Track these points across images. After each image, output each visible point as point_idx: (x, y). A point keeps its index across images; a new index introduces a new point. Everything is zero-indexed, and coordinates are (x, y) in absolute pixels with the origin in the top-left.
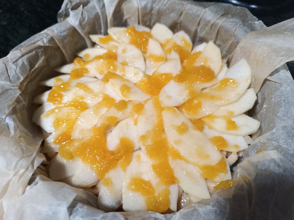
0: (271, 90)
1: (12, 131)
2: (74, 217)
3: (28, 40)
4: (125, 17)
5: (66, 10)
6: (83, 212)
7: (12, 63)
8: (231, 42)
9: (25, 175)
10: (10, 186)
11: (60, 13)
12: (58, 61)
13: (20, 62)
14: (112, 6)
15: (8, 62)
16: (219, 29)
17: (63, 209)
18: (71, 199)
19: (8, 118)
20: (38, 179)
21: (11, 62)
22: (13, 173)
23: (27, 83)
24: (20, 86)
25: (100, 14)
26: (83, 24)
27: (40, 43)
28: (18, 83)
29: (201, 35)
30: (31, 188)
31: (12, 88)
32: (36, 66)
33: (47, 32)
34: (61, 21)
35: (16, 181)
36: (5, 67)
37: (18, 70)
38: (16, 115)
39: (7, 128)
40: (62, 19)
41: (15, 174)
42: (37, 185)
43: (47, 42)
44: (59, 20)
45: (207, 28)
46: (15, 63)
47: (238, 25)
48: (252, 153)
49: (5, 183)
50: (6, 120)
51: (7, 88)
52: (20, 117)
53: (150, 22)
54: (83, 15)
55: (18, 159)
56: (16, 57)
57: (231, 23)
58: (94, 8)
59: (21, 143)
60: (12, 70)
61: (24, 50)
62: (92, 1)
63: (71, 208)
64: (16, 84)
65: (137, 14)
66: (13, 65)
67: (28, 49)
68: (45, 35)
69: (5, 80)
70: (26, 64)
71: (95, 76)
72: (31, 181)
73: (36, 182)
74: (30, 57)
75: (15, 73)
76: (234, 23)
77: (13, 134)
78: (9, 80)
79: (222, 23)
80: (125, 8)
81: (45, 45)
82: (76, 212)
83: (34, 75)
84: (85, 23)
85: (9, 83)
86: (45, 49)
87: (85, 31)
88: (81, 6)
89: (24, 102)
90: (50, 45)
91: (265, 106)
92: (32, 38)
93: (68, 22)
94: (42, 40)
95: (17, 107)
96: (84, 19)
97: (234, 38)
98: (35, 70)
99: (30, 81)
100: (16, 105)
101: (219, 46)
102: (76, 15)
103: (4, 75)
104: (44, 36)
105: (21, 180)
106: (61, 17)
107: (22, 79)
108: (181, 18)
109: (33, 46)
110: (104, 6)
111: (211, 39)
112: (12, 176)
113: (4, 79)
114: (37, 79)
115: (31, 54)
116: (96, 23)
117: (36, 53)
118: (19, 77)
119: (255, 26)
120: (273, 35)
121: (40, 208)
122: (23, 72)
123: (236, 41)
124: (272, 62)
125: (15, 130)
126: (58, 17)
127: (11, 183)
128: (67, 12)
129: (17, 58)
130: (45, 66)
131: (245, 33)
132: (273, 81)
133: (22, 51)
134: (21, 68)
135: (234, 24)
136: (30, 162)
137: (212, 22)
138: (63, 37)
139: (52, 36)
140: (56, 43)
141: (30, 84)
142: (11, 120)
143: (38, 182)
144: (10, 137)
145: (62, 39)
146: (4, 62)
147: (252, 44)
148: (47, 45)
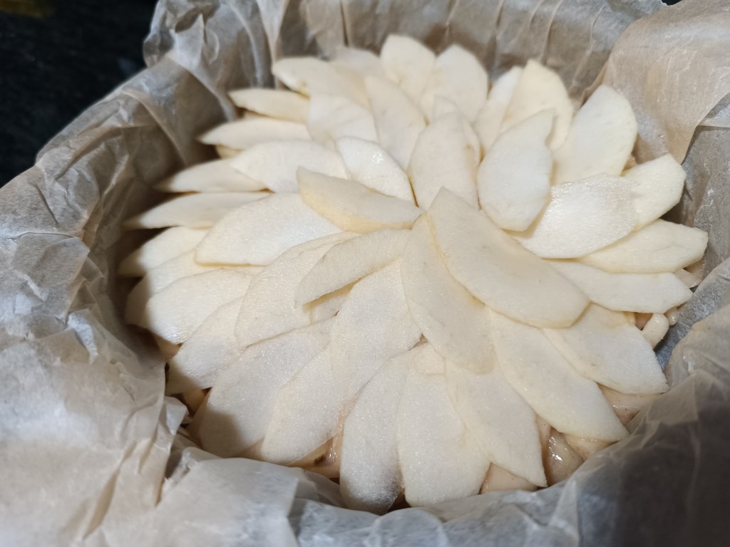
0: (719, 149)
1: (92, 347)
2: (309, 538)
3: (76, 120)
4: (312, 32)
5: (164, 32)
6: (327, 521)
7: (53, 180)
8: (588, 53)
9: (153, 452)
10: (117, 489)
11: (148, 43)
12: (159, 163)
13: (73, 174)
14: (276, 7)
15: (41, 178)
16: (552, 25)
17: (278, 522)
18: (289, 494)
19: (74, 317)
20: (186, 457)
21: (49, 178)
22: (122, 453)
23: (100, 225)
24: (85, 234)
25: (249, 31)
26: (211, 62)
27: (112, 123)
28: (79, 226)
29: (507, 51)
30: (176, 483)
31: (68, 240)
32: (114, 182)
33: (125, 93)
34: (153, 64)
35: (135, 472)
36: (37, 192)
37: (72, 197)
38: (90, 309)
39: (78, 342)
40: (155, 57)
41: (128, 455)
42: (190, 475)
43: (129, 118)
44: (147, 60)
45: (521, 30)
46: (61, 179)
47: (601, 9)
48: (703, 311)
49: (104, 482)
50: (69, 322)
51: (54, 243)
52: (99, 311)
53: (374, 36)
54: (209, 40)
55: (126, 417)
56: (61, 163)
57: (581, 8)
58: (232, 18)
59: (122, 375)
60: (57, 197)
61: (77, 144)
62: (225, 3)
63: (296, 518)
64: (74, 232)
65: (339, 20)
66: (57, 184)
67: (88, 139)
68: (122, 102)
69: (45, 223)
70: (88, 177)
71: (262, 187)
72: (171, 467)
73: (184, 467)
74: (94, 159)
75: (65, 203)
76: (591, 6)
77: (96, 354)
78: (54, 223)
79: (559, 9)
80: (308, 10)
81: (126, 126)
82: (309, 526)
83: (110, 204)
84: (215, 58)
85: (55, 230)
86: (127, 134)
87: (218, 79)
88: (200, 18)
89: (100, 273)
90: (139, 125)
91: (710, 192)
92: (85, 114)
93: (171, 63)
94: (117, 114)
95: (89, 288)
96: (212, 50)
97: (594, 41)
98: (111, 193)
99: (105, 222)
100: (85, 282)
101: (556, 69)
102: (190, 42)
103: (39, 212)
104: (119, 104)
105: (145, 467)
106: (151, 52)
107: (85, 216)
108: (452, 15)
109: (98, 132)
110: (256, 10)
111: (534, 56)
112: (119, 461)
113: (40, 221)
114: (119, 215)
115: (95, 152)
116: (243, 57)
117: (109, 148)
118: (78, 213)
119: (639, 9)
120: (695, 19)
121: (213, 529)
122: (83, 197)
123: (600, 48)
124: (709, 81)
125: (99, 345)
126: (145, 53)
127: (120, 480)
128: (166, 37)
129: (63, 165)
130: (132, 180)
131: (621, 26)
132: (718, 128)
133: (71, 146)
134: (77, 188)
135: (588, 7)
136: (157, 417)
137: (532, 13)
138: (167, 99)
139: (140, 101)
140: (151, 118)
141: (106, 227)
142: (82, 320)
143: (190, 467)
144: (91, 363)
145: (165, 105)
146: (31, 181)
147: (646, 47)
148: (132, 124)
